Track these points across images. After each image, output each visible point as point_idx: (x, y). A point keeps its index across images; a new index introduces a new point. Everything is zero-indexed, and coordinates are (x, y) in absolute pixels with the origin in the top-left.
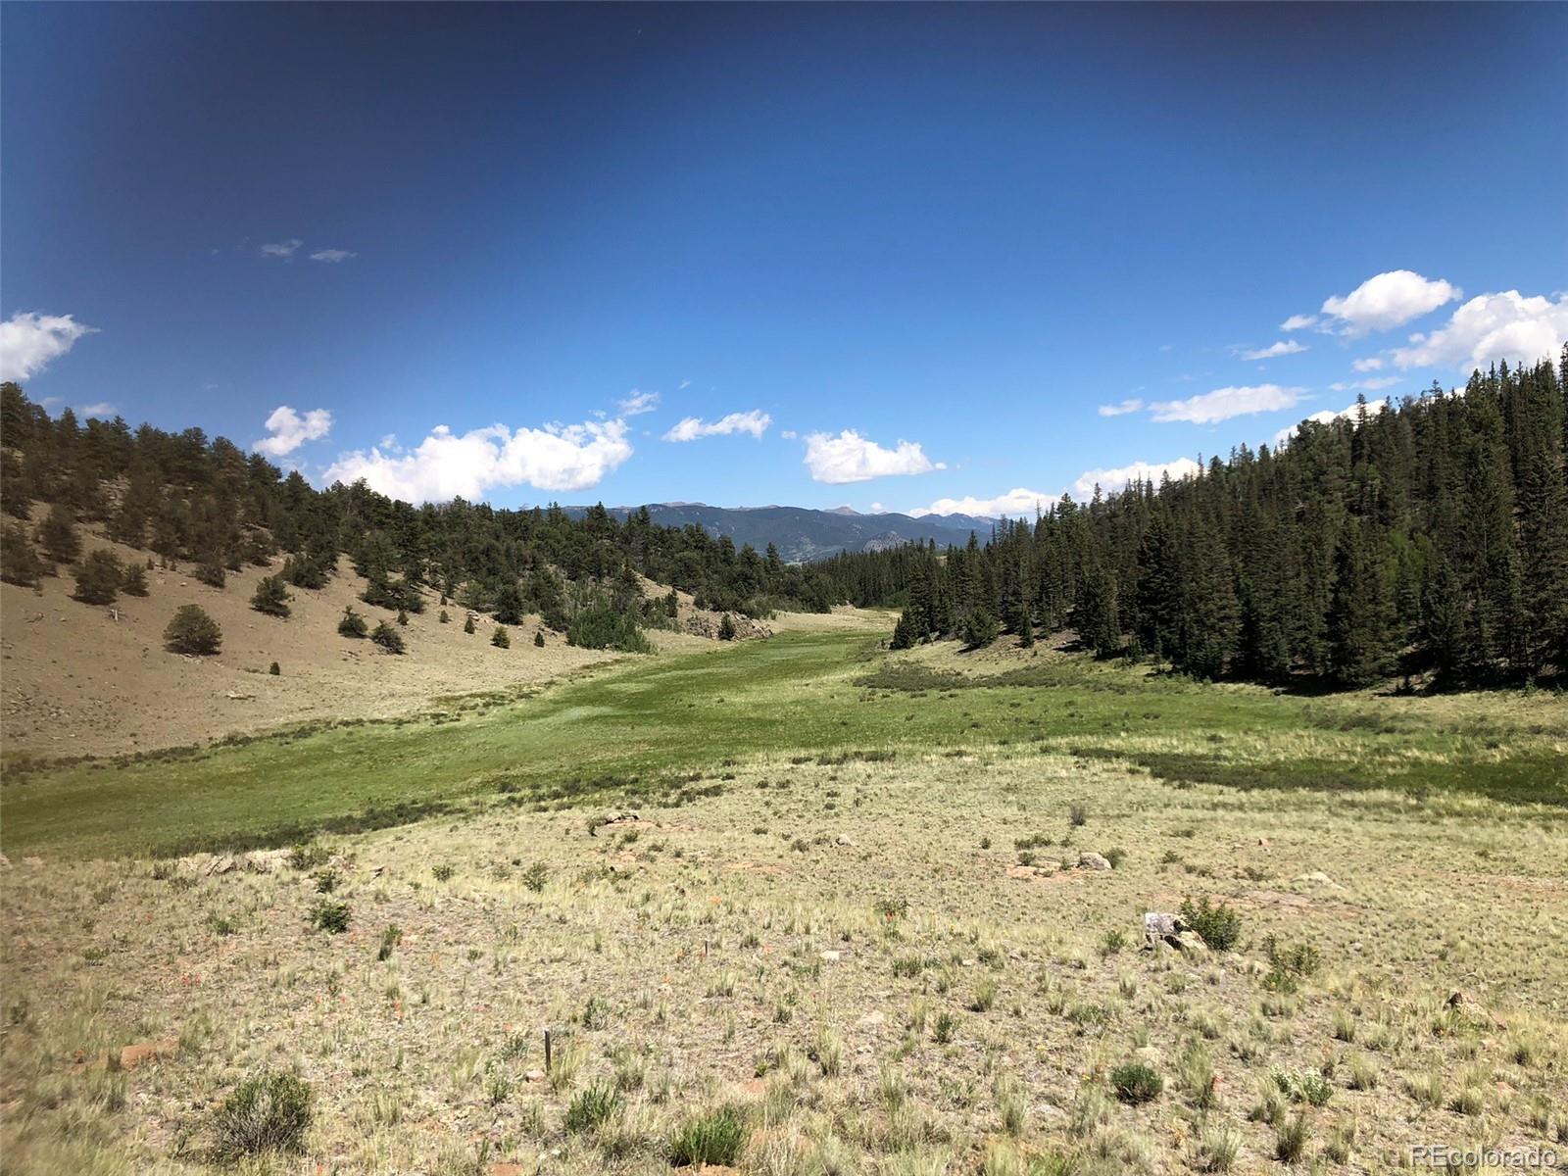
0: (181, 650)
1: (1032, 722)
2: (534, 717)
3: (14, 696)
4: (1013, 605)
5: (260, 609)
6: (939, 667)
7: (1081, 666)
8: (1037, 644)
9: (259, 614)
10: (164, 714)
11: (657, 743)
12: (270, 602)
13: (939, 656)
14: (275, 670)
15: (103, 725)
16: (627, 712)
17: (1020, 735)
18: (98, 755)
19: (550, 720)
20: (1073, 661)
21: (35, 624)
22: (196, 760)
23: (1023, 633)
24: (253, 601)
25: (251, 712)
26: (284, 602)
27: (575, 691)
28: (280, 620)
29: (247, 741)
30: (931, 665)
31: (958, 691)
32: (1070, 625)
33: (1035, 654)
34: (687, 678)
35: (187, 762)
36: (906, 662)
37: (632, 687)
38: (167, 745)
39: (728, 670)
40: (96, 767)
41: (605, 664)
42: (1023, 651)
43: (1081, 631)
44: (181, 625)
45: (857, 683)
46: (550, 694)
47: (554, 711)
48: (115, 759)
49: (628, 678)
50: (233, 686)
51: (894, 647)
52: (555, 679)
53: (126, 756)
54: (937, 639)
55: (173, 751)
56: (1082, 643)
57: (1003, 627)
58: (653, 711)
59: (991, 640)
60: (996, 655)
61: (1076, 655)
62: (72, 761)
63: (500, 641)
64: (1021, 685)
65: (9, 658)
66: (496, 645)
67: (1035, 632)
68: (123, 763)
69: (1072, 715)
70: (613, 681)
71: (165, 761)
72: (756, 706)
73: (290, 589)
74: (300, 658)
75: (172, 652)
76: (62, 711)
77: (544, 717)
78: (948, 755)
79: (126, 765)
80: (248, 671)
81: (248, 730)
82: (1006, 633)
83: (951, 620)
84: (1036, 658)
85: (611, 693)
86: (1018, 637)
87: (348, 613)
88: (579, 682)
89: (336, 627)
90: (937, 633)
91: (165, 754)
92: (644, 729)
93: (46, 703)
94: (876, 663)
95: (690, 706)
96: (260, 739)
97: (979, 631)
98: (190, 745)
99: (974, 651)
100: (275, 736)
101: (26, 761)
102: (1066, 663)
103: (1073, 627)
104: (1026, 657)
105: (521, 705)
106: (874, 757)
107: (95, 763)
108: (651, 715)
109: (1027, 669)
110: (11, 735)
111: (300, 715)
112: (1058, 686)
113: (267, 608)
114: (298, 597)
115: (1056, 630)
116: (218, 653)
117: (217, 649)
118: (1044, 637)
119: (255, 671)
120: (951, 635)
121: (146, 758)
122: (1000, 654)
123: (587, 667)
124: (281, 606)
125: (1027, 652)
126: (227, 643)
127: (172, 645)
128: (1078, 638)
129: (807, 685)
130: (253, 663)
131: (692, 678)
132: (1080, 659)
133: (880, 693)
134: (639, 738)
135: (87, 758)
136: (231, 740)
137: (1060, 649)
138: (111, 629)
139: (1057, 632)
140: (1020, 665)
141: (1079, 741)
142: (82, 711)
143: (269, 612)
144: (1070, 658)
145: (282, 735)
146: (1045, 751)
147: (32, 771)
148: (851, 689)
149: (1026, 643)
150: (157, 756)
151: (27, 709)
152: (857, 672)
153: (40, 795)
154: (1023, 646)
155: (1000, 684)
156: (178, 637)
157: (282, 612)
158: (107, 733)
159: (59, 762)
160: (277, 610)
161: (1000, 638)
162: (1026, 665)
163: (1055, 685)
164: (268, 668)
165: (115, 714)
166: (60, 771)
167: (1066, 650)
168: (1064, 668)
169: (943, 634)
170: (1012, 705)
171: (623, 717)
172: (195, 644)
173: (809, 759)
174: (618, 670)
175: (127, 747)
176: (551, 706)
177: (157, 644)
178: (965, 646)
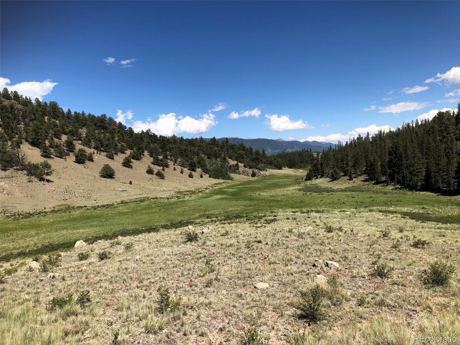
0: (104, 177)
1: (362, 202)
2: (205, 198)
3: (63, 189)
4: (346, 167)
5: (124, 166)
6: (323, 186)
7: (370, 186)
8: (354, 179)
9: (124, 167)
10: (102, 195)
11: (245, 206)
12: (127, 164)
13: (323, 183)
14: (131, 183)
15: (87, 197)
16: (232, 197)
17: (360, 206)
18: (87, 206)
19: (211, 198)
20: (367, 184)
21: (66, 169)
22: (114, 208)
23: (350, 176)
24: (122, 163)
25: (126, 195)
26: (131, 164)
27: (214, 191)
28: (130, 169)
29: (127, 203)
30: (320, 185)
31: (333, 193)
32: (364, 174)
33: (354, 182)
34: (245, 187)
35: (112, 208)
36: (312, 184)
37: (230, 190)
38: (105, 204)
39: (257, 186)
40: (88, 209)
41: (221, 183)
42: (350, 181)
43: (369, 175)
44: (104, 170)
45: (299, 190)
46: (207, 191)
47: (210, 196)
48: (92, 207)
49: (228, 187)
50: (120, 187)
51: (306, 180)
52: (208, 187)
53: (95, 206)
54: (320, 177)
55: (107, 205)
56: (369, 179)
57: (342, 174)
58: (240, 197)
59: (339, 178)
60: (341, 182)
61: (367, 183)
62: (81, 207)
63: (191, 176)
64: (352, 191)
65: (60, 178)
66: (190, 177)
67: (354, 176)
68: (95, 208)
69: (373, 200)
70: (224, 188)
71: (106, 208)
72: (272, 196)
73: (132, 160)
74: (137, 180)
75: (102, 177)
76: (76, 193)
77: (208, 198)
78: (340, 212)
79: (96, 209)
80: (123, 183)
81: (126, 199)
82: (344, 176)
83: (325, 172)
84: (354, 184)
85: (225, 191)
86: (348, 177)
87: (149, 167)
88: (214, 188)
89: (146, 171)
90: (320, 176)
91: (105, 206)
92: (240, 202)
93: (71, 191)
94: (303, 184)
95: (251, 196)
96: (130, 202)
97: (335, 175)
98: (111, 204)
99: (334, 181)
100: (134, 201)
101: (69, 207)
102: (365, 185)
103: (365, 174)
104: (351, 183)
105: (200, 194)
106: (318, 212)
107: (87, 208)
108: (240, 198)
109: (352, 187)
110: (63, 200)
111: (139, 195)
112: (364, 192)
113: (126, 165)
114: (134, 163)
115: (360, 175)
116: (114, 178)
117: (114, 177)
118: (356, 177)
119: (125, 183)
120: (326, 176)
121: (100, 207)
122: (343, 182)
123: (215, 184)
124: (130, 165)
125: (352, 182)
126: (117, 176)
127: (102, 175)
128: (368, 177)
129: (284, 190)
130: (124, 181)
131: (247, 187)
132: (369, 184)
133: (308, 193)
134: (240, 204)
135: (85, 206)
136: (122, 202)
137: (362, 181)
138: (85, 170)
139: (360, 176)
140: (350, 186)
141: (380, 208)
142: (81, 193)
143: (127, 167)
144: (366, 184)
145: (136, 201)
146: (371, 211)
147: (71, 209)
148: (297, 192)
149: (351, 179)
150: (103, 206)
151: (67, 192)
152: (297, 187)
153: (75, 216)
154: (350, 180)
155: (346, 191)
156: (103, 173)
157: (130, 167)
158: (88, 199)
159: (78, 207)
160: (129, 166)
161: (342, 177)
162: (352, 185)
163: (363, 191)
164: (129, 183)
165: (89, 194)
166: (78, 210)
167: (364, 181)
168: (364, 186)
169: (322, 176)
170: (352, 197)
171: (231, 198)
172: (108, 175)
173: (297, 212)
174: (224, 185)
175: (94, 204)
176: (209, 195)
177: (98, 175)
178: (330, 180)
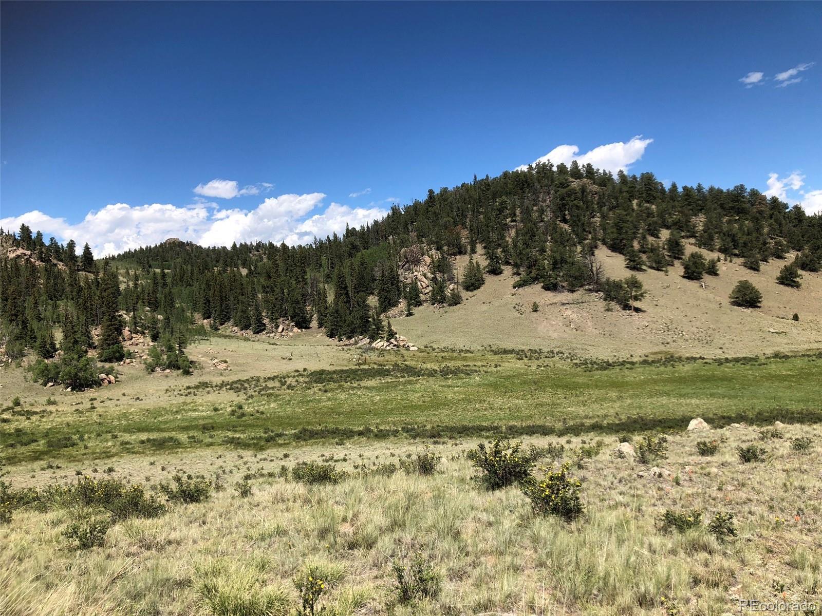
0: (739, 305)
3: (662, 324)
5: (782, 283)
9: (782, 286)
10: (735, 338)
12: (788, 279)
14: (796, 318)
15: (705, 342)
18: (705, 357)
21: (667, 289)
22: (760, 365)
24: (778, 278)
25: (785, 341)
26: (797, 279)
28: (794, 290)
29: (787, 357)
35: (754, 365)
38: (741, 355)
40: (706, 363)
44: (739, 291)
48: (715, 360)
50: (771, 325)
53: (720, 359)
55: (745, 358)
62: (695, 359)
65: (657, 305)
68: (719, 362)
71: (742, 364)
73: (800, 272)
74: (810, 312)
75: (734, 305)
76: (684, 333)
79: (722, 364)
80: (778, 317)
81: (785, 349)
91: (741, 360)
93: (676, 328)
96: (795, 357)
98: (754, 357)
100: (803, 355)
101: (672, 357)
107: (705, 361)
111: (816, 344)
113: (786, 282)
114: (805, 276)
116: (760, 307)
117: (759, 305)
119: (783, 318)
121: (731, 361)
124: (794, 281)
126: (765, 302)
127: (734, 302)
130: (781, 314)
135: (701, 358)
136: (776, 355)
138: (702, 293)
142: (693, 333)
143: (788, 285)
145: (808, 356)
147: (676, 362)
150: (737, 360)
151: (668, 331)
153: (684, 374)
156: (737, 298)
157: (797, 286)
158: (706, 346)
159: (688, 358)
160: (793, 284)
164: (792, 317)
165: (710, 336)
166: (689, 363)
172: (747, 302)
175: (719, 354)
177: (726, 301)
